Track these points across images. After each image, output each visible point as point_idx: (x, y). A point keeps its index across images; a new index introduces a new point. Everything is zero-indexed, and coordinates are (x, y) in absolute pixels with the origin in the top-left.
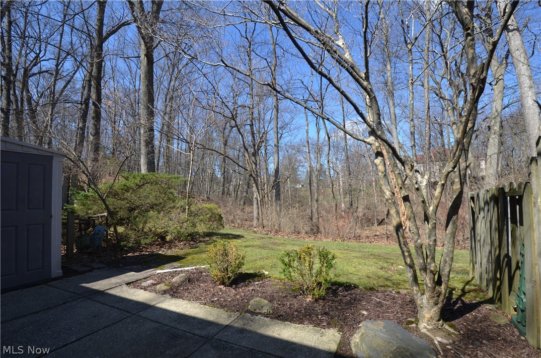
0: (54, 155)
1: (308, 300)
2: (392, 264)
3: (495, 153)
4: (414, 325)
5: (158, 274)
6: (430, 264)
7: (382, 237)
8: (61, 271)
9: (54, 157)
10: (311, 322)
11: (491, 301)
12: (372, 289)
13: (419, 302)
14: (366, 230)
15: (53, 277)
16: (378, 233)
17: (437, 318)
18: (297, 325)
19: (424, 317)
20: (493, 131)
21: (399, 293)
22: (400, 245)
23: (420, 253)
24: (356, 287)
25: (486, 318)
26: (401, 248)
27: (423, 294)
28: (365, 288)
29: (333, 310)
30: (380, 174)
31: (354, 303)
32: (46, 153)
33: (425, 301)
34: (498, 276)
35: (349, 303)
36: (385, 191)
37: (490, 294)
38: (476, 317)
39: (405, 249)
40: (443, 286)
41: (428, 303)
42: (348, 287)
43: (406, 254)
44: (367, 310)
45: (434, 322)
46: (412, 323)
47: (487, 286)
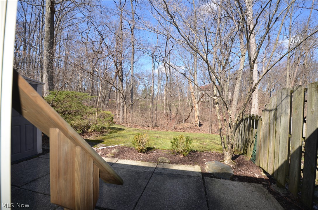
0: (38, 84)
1: (181, 157)
2: (204, 142)
3: (238, 91)
4: (223, 162)
5: (100, 149)
6: (231, 141)
7: (187, 129)
8: (42, 150)
9: (38, 85)
10: (187, 164)
11: (243, 154)
12: (203, 152)
13: (225, 154)
14: (179, 125)
15: (38, 153)
16: (185, 127)
17: (231, 159)
18: (183, 165)
19: (227, 159)
20: (238, 80)
21: (213, 152)
22: (221, 135)
23: (228, 138)
24: (197, 151)
25: (243, 159)
26: (221, 136)
27: (227, 152)
28: (200, 151)
29: (193, 160)
30: (217, 110)
31: (198, 156)
32: (34, 82)
33: (227, 154)
34: (246, 145)
35: (197, 157)
36: (218, 116)
37: (242, 152)
38: (240, 159)
39: (222, 137)
40: (233, 149)
41: (228, 154)
42: (194, 151)
43: (222, 138)
44: (205, 159)
45: (230, 160)
46: (222, 161)
47: (241, 149)
